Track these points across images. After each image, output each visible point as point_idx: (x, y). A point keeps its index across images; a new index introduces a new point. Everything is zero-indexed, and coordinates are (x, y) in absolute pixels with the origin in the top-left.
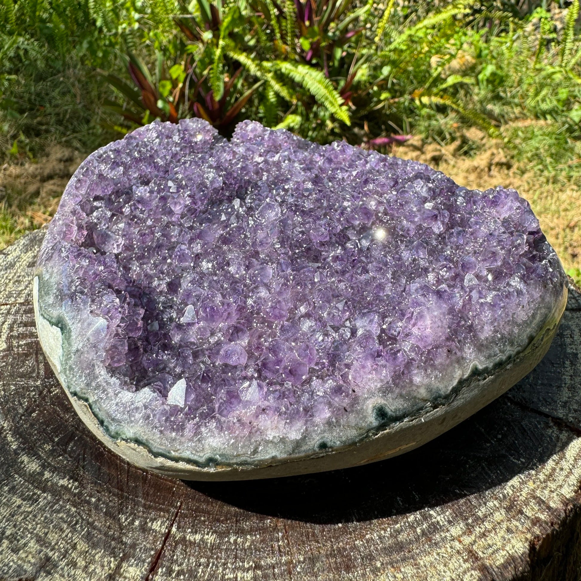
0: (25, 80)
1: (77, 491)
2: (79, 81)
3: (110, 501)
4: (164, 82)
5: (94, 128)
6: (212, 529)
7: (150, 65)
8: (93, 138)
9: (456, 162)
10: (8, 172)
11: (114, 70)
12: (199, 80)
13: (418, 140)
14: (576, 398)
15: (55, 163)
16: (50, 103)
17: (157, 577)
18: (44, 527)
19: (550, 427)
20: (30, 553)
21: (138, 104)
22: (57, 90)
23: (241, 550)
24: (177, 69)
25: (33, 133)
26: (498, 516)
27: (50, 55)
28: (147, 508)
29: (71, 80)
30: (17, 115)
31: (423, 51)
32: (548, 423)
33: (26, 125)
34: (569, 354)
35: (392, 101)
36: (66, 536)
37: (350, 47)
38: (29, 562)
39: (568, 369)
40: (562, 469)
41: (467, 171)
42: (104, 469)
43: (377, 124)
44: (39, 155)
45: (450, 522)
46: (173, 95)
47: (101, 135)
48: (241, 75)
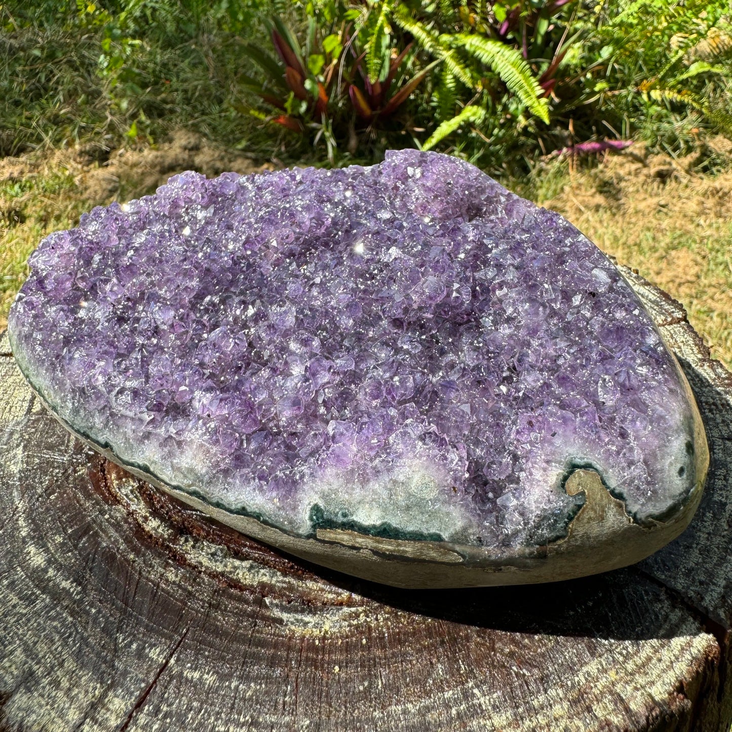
0: (151, 46)
1: (78, 597)
2: (214, 50)
3: (111, 615)
4: (315, 56)
5: (226, 110)
6: (214, 667)
7: (300, 34)
8: (225, 123)
9: (690, 181)
10: (123, 159)
11: (256, 38)
12: (358, 57)
13: (640, 148)
14: (707, 566)
15: (178, 150)
16: (178, 77)
17: (142, 715)
18: (35, 635)
19: (660, 601)
20: (15, 663)
21: (281, 82)
22: (187, 61)
23: (241, 699)
24: (333, 40)
25: (155, 113)
26: (558, 710)
27: (181, 16)
28: (149, 630)
29: (205, 48)
30: (139, 90)
31: (660, 27)
32: (659, 595)
33: (148, 101)
34: (716, 502)
35: (609, 94)
36: (56, 649)
37: (560, 18)
38: (12, 673)
39: (706, 524)
40: (660, 660)
41: (704, 194)
42: (113, 575)
43: (586, 123)
44: (160, 140)
45: (495, 707)
46: (325, 73)
47: (234, 120)
48: (413, 51)
